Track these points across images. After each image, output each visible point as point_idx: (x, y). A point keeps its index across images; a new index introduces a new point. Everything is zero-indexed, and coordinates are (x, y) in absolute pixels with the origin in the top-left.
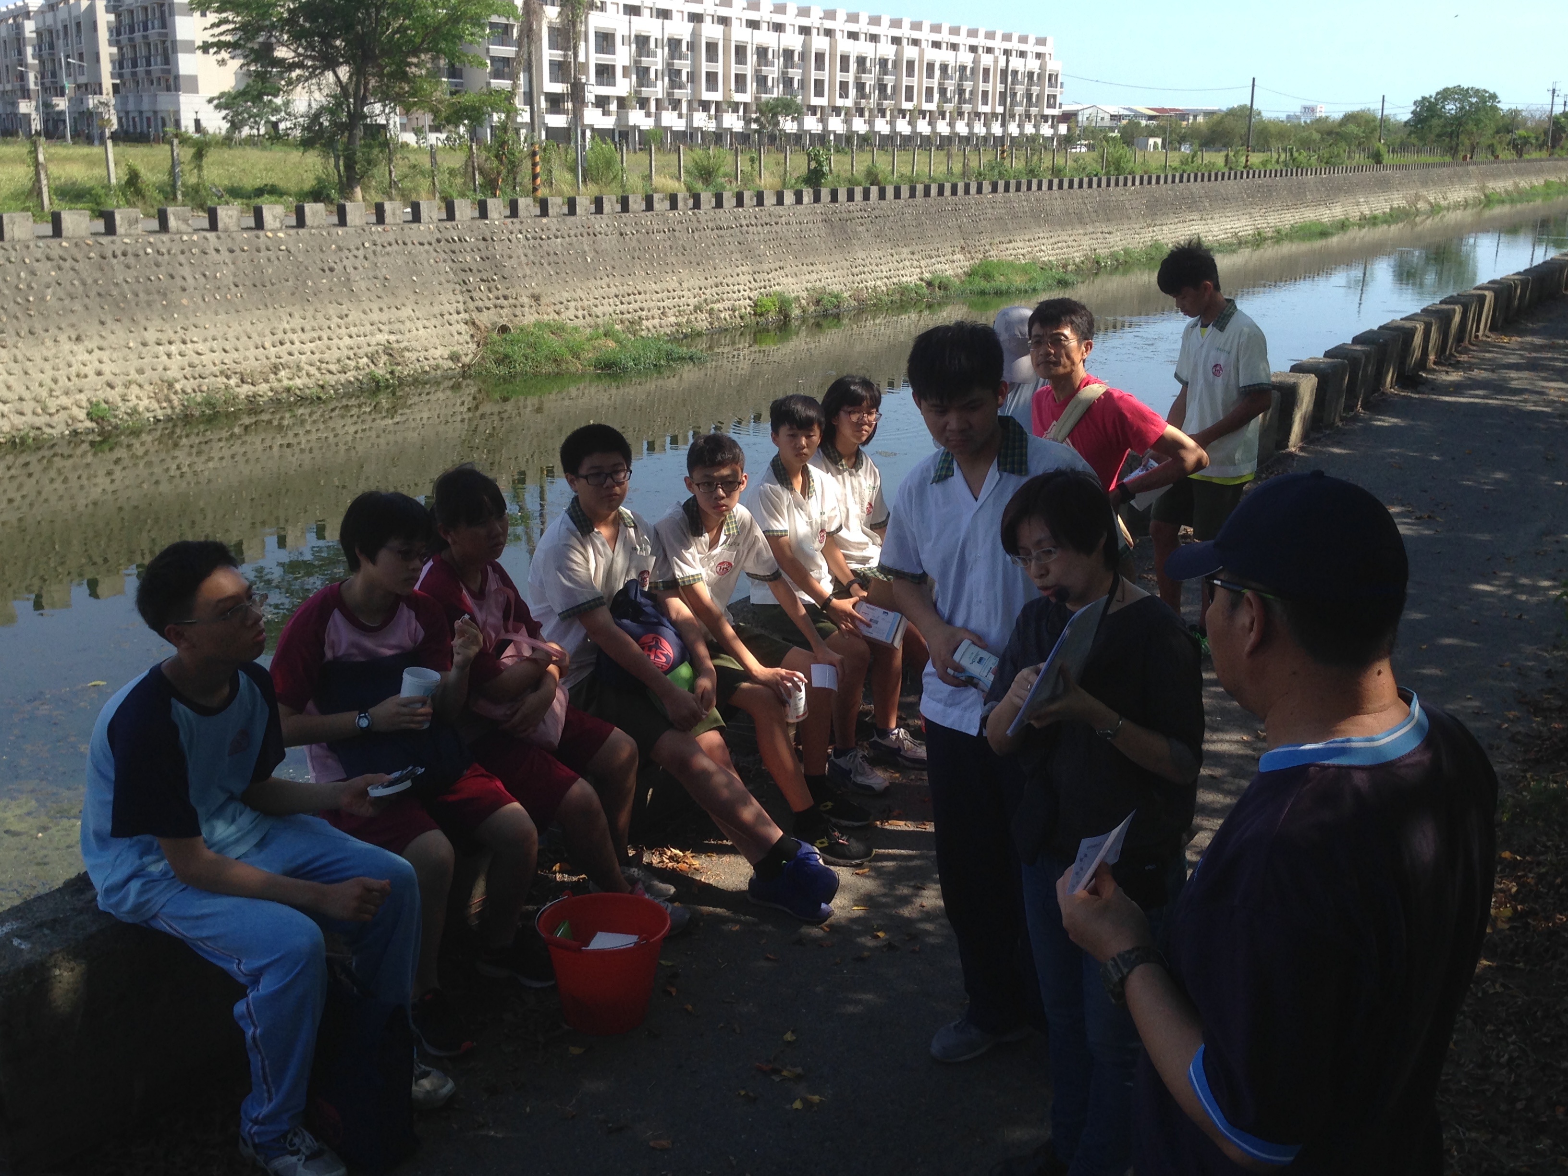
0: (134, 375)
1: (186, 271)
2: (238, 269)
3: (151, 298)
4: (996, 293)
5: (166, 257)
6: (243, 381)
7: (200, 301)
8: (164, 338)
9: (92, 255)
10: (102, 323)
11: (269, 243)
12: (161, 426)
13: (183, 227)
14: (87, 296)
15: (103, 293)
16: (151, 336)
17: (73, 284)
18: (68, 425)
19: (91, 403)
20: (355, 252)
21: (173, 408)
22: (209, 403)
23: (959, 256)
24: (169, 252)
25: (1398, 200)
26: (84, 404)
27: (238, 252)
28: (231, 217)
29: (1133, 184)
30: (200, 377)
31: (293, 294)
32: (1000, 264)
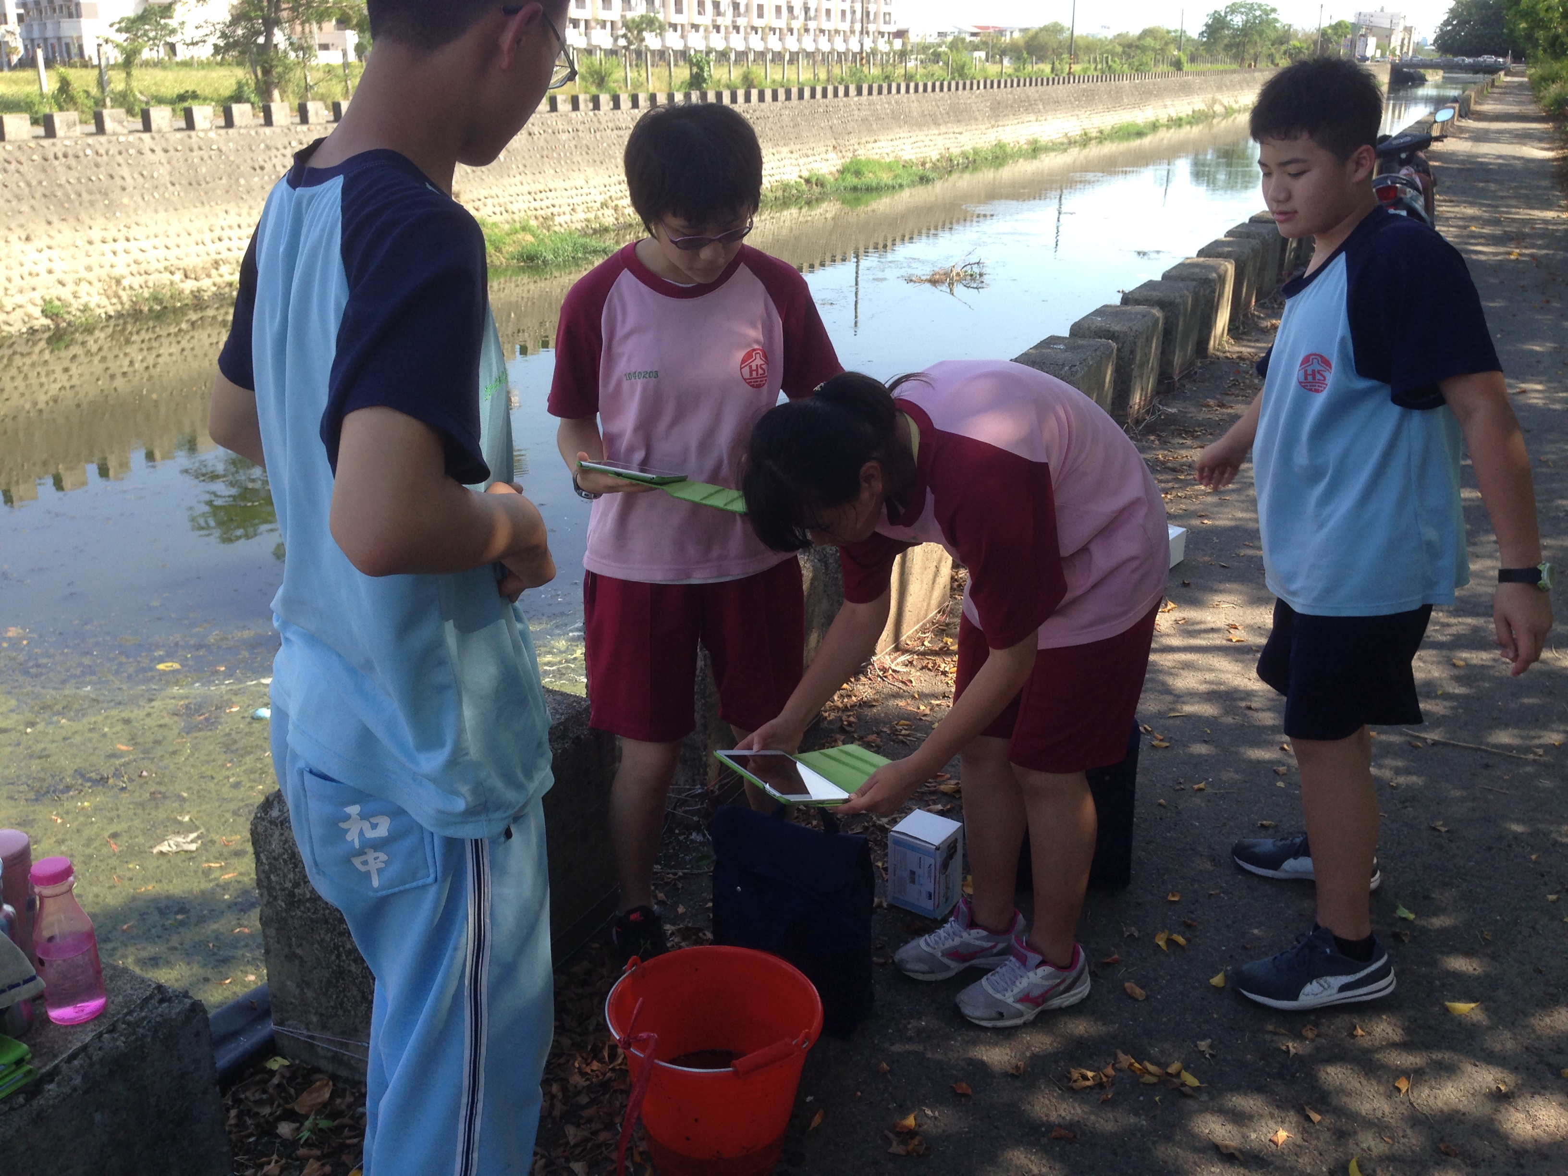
0: (83, 274)
1: (125, 171)
2: (174, 168)
3: (93, 197)
4: (867, 189)
5: (105, 158)
6: (186, 276)
7: (139, 200)
8: (109, 237)
9: (35, 157)
10: (49, 223)
11: (202, 143)
12: (112, 322)
13: (119, 129)
14: (33, 197)
15: (48, 193)
16: (96, 234)
17: (18, 186)
18: (25, 323)
19: (44, 300)
20: (283, 151)
21: (122, 304)
22: (156, 299)
23: (832, 155)
24: (107, 153)
25: (1197, 103)
26: (40, 302)
27: (172, 152)
28: (163, 118)
29: (978, 88)
30: (146, 273)
31: (227, 192)
32: (868, 162)
